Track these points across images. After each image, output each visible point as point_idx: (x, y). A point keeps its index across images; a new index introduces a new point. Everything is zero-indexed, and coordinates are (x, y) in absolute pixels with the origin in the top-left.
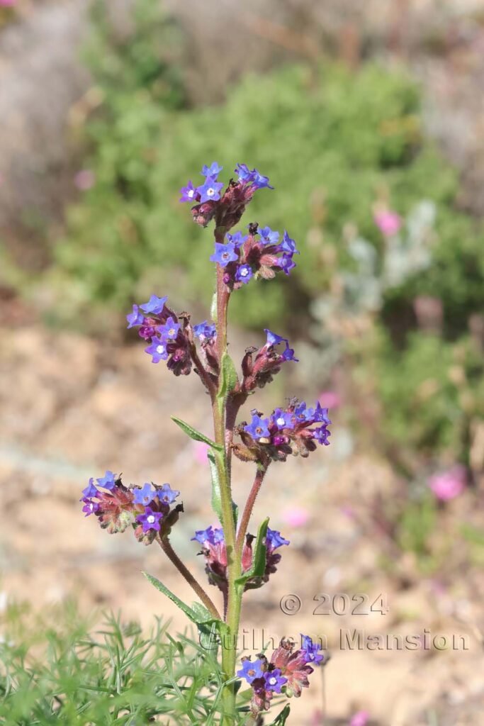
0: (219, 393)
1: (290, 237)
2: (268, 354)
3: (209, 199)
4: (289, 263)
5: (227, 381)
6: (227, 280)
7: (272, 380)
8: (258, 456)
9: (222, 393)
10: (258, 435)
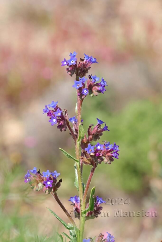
0: (78, 140)
1: (104, 80)
2: (97, 127)
3: (72, 64)
4: (103, 89)
5: (81, 135)
6: (79, 95)
7: (99, 138)
8: (91, 162)
9: (79, 140)
10: (90, 152)
